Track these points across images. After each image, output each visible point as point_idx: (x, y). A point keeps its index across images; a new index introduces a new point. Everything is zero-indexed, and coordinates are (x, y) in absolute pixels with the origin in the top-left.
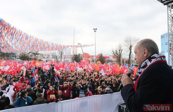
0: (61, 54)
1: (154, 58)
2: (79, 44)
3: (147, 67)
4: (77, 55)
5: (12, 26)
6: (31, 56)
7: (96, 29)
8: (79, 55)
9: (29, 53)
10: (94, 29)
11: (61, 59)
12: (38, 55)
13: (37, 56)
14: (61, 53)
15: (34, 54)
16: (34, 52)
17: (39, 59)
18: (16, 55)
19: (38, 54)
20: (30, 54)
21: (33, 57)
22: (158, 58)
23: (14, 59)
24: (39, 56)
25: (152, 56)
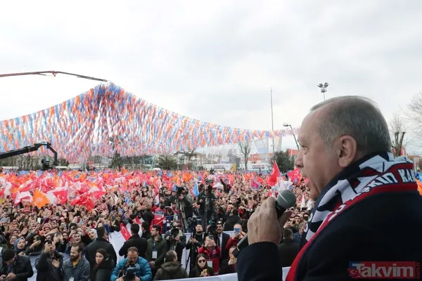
0: (246, 152)
1: (370, 172)
2: (287, 126)
3: (337, 211)
4: (281, 153)
5: (137, 99)
6: (182, 159)
7: (326, 85)
8: (288, 152)
9: (177, 153)
10: (321, 86)
11: (246, 165)
12: (196, 157)
13: (193, 158)
14: (246, 149)
15: (187, 154)
16: (186, 151)
17: (199, 165)
18: (153, 159)
19: (196, 155)
20: (180, 155)
21: (185, 162)
22: (384, 173)
23: (149, 168)
24: (198, 159)
25: (362, 166)
